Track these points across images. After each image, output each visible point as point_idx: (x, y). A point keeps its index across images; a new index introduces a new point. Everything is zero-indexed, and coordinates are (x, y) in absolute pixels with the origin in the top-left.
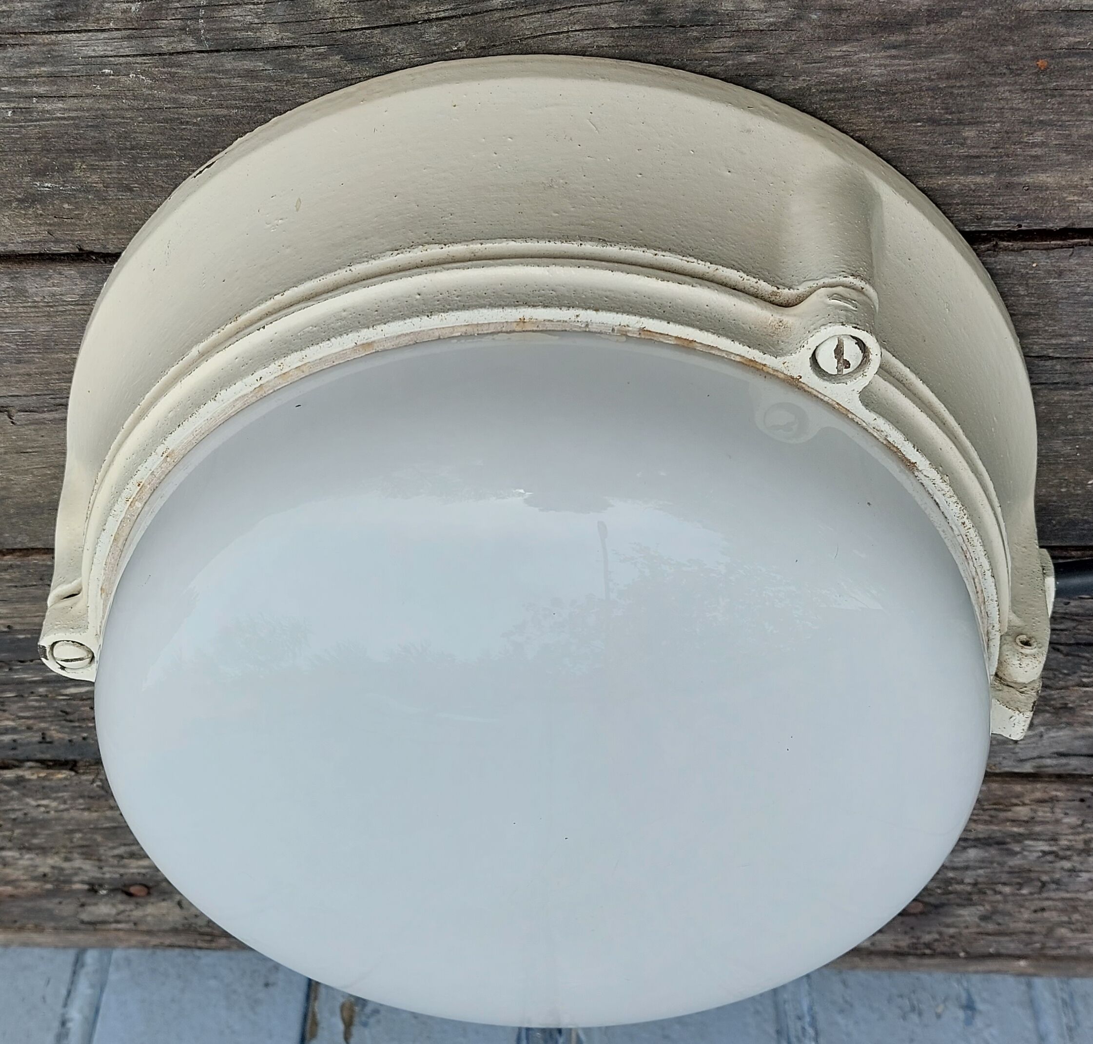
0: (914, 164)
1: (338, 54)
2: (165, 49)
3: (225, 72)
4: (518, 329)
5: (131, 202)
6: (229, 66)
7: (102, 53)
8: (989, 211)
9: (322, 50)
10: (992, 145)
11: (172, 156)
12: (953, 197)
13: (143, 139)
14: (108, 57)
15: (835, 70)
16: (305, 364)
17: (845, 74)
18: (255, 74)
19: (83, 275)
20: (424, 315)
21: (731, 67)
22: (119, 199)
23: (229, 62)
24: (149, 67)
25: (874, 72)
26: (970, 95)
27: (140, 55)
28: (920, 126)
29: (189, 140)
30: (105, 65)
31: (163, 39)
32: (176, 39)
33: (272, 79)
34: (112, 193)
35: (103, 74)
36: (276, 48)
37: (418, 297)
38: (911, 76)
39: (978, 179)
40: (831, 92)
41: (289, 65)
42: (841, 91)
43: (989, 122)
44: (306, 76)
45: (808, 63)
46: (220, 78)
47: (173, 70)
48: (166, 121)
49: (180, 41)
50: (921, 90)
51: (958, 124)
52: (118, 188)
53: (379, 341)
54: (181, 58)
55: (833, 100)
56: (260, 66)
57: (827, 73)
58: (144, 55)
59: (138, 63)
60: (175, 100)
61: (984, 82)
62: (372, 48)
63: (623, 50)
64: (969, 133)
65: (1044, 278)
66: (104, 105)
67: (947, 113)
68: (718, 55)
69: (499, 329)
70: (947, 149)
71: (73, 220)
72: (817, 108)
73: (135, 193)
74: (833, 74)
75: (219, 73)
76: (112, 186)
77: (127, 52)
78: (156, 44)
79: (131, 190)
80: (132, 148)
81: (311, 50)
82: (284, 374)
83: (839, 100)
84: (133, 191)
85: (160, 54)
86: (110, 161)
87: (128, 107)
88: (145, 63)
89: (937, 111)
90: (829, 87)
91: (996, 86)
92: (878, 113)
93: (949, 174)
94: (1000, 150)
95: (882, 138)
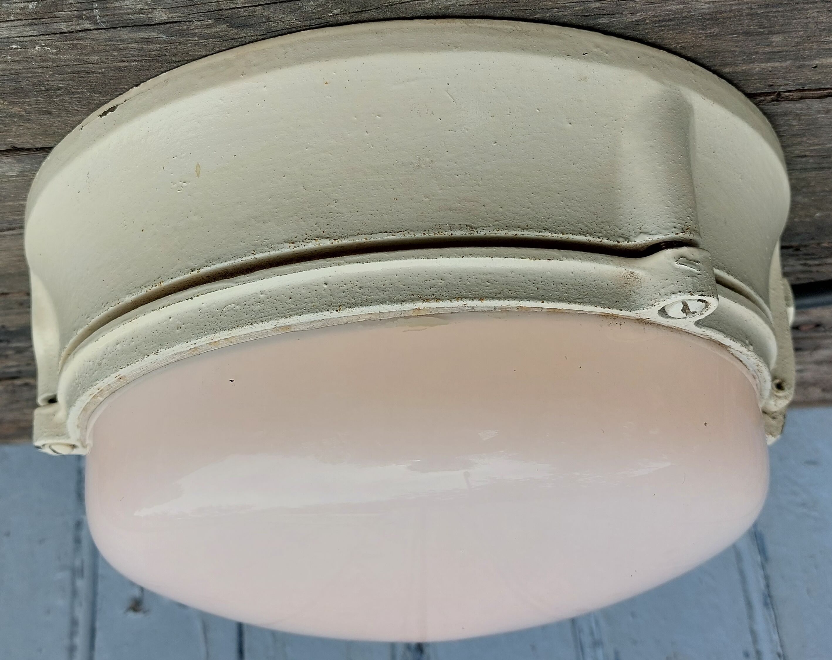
0: (724, 59)
1: (225, 24)
2: (65, 30)
3: (122, 41)
4: (414, 314)
5: (52, 120)
6: (126, 37)
7: (8, 35)
8: (781, 81)
9: (209, 22)
10: (793, 44)
11: (82, 92)
12: (752, 75)
13: (54, 84)
14: (13, 37)
15: (669, 7)
16: (233, 337)
17: (678, 9)
18: (150, 40)
19: (19, 161)
20: (333, 309)
21: (577, 11)
22: (41, 119)
23: (125, 34)
24: (52, 42)
25: (703, 7)
26: (783, 16)
27: (43, 35)
28: (735, 37)
29: (97, 82)
30: (12, 43)
31: (62, 23)
32: (74, 23)
33: (165, 42)
34: (33, 117)
35: (11, 49)
36: (167, 23)
37: (325, 286)
38: (735, 7)
39: (777, 64)
40: (663, 21)
41: (181, 33)
42: (671, 20)
43: (794, 31)
44: (196, 39)
45: (646, 5)
46: (119, 45)
47: (74, 42)
48: (73, 72)
49: (78, 24)
50: (741, 15)
51: (768, 34)
52: (38, 113)
53: (295, 325)
54: (81, 34)
55: (664, 26)
56: (154, 35)
57: (661, 10)
58: (47, 35)
59: (42, 40)
60: (80, 60)
61: (797, 8)
62: (255, 18)
63: (483, 6)
64: (777, 39)
65: (814, 115)
66: (16, 66)
67: (760, 28)
68: (566, 5)
69: (398, 315)
70: (754, 49)
71: (3, 133)
72: (648, 32)
73: (54, 115)
74: (667, 10)
75: (117, 41)
76: (33, 112)
77: (30, 33)
78: (56, 27)
79: (50, 113)
80: (47, 90)
81: (199, 23)
82: (215, 342)
83: (669, 26)
84: (53, 114)
85: (61, 33)
86: (29, 98)
87: (38, 67)
88: (49, 40)
89: (752, 27)
90: (661, 19)
91: (807, 10)
92: (701, 31)
93: (753, 62)
94: (799, 47)
95: (701, 46)
